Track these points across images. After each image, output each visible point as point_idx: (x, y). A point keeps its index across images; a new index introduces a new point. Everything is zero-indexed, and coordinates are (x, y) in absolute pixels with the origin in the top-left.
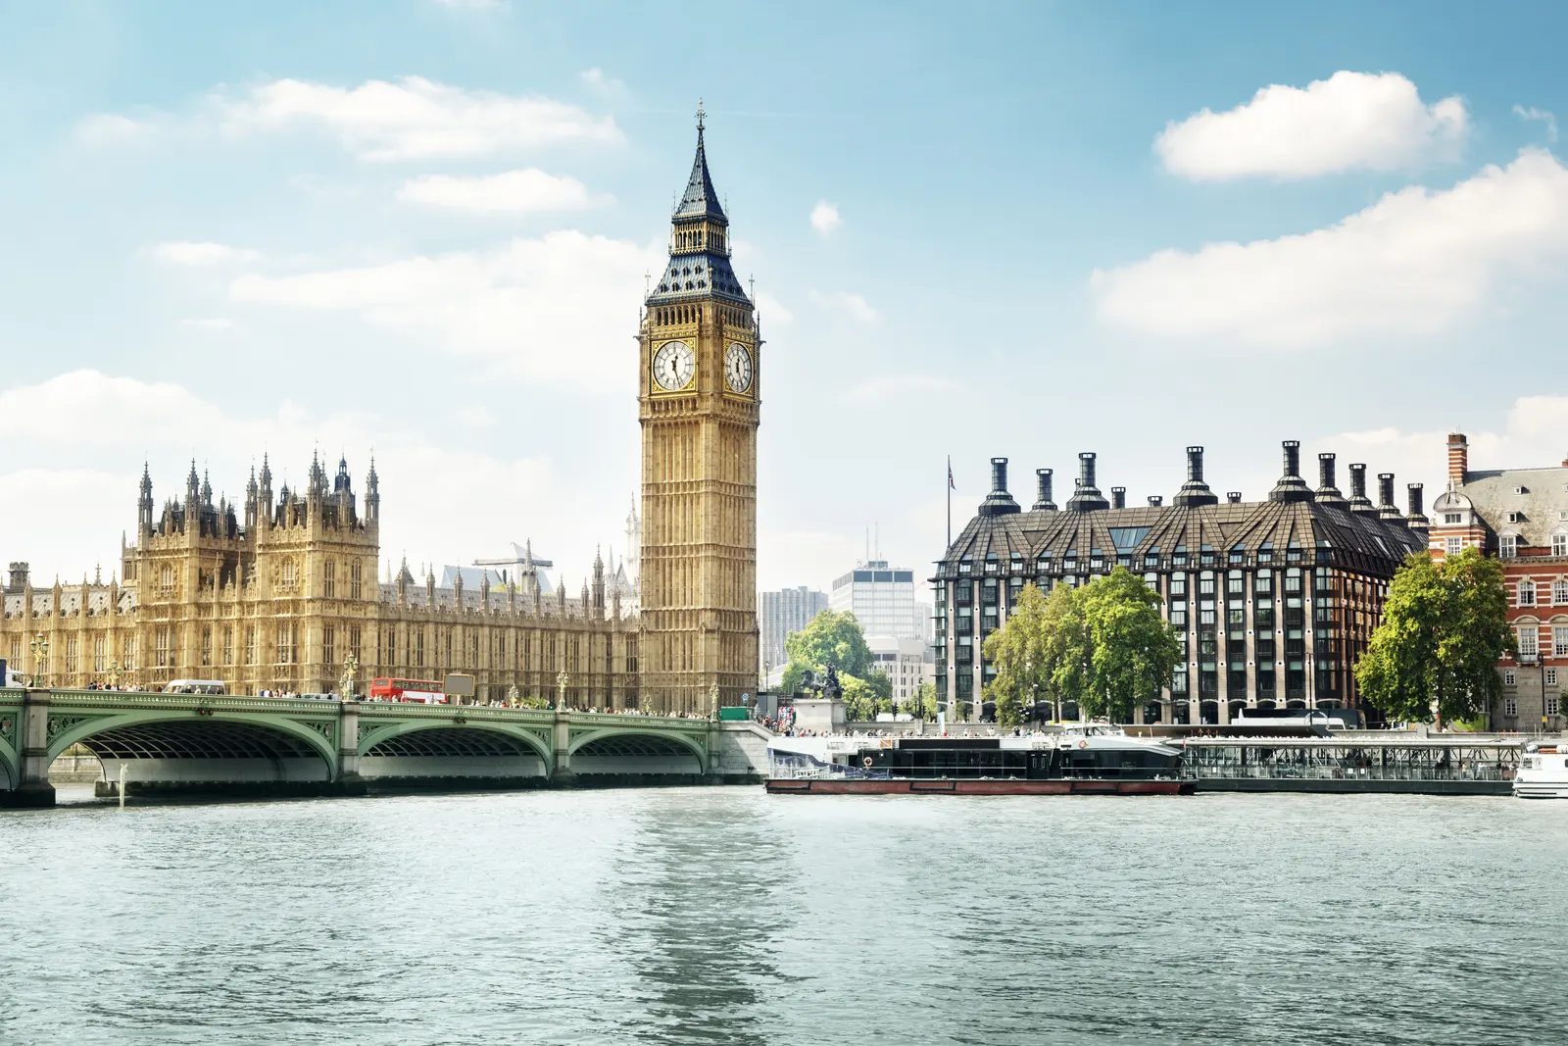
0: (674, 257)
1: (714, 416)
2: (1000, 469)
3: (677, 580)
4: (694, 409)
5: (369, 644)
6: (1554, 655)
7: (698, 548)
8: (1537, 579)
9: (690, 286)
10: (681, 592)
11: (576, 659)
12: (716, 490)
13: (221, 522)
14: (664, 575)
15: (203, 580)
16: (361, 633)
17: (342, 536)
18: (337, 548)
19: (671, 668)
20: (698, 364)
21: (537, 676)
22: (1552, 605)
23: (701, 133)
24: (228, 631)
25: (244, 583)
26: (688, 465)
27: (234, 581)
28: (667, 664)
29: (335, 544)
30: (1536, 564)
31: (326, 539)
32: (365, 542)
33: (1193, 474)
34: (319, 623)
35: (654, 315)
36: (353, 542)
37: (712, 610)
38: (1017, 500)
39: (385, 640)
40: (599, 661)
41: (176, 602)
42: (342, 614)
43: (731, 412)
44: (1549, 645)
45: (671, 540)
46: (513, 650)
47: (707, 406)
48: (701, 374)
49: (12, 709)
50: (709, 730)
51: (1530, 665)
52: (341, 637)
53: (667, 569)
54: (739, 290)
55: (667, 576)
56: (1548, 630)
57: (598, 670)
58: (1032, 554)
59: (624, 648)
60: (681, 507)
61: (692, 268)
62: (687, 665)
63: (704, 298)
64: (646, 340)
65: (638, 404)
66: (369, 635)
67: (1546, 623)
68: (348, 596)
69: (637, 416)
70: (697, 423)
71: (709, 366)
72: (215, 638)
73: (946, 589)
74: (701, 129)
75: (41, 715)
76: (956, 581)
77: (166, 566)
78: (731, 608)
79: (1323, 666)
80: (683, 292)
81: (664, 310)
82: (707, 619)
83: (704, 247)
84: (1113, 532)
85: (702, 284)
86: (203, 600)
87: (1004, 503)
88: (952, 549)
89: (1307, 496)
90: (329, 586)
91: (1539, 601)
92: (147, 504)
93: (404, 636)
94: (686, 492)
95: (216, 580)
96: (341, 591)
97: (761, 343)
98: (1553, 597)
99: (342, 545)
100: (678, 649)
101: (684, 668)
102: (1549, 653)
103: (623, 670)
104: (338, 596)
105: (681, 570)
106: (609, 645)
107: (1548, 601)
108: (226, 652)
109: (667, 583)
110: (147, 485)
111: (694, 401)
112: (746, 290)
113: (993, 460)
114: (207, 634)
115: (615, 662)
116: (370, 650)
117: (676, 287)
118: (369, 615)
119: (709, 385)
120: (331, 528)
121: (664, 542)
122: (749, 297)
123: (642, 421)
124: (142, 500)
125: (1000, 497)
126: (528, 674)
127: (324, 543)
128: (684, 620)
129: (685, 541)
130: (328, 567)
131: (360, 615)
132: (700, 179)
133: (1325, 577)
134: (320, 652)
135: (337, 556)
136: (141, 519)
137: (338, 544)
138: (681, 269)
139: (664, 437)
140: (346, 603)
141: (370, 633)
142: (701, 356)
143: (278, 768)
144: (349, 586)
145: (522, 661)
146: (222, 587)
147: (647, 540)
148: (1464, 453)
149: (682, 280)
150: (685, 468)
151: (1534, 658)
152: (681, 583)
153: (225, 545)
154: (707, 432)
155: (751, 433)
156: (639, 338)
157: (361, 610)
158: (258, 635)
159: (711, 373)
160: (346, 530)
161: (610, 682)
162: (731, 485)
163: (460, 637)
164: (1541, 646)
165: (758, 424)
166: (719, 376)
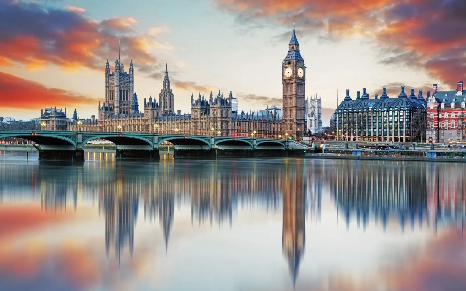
0: (289, 51)
1: (296, 82)
2: (348, 92)
4: (292, 81)
5: (230, 125)
6: (451, 128)
7: (293, 107)
8: (448, 113)
9: (291, 57)
10: (290, 115)
11: (271, 128)
12: (296, 96)
13: (205, 103)
14: (287, 112)
15: (202, 114)
19: (288, 130)
20: (293, 72)
21: (263, 131)
22: (451, 118)
24: (206, 123)
25: (208, 114)
26: (291, 91)
27: (207, 114)
30: (448, 110)
31: (222, 106)
32: (229, 107)
33: (384, 92)
34: (220, 121)
35: (285, 63)
37: (295, 119)
38: (351, 98)
39: (233, 125)
40: (275, 128)
41: (197, 118)
42: (225, 120)
43: (299, 81)
44: (450, 126)
46: (258, 126)
47: (294, 80)
48: (293, 74)
49: (152, 136)
50: (286, 141)
51: (446, 129)
52: (225, 124)
54: (301, 58)
56: (450, 123)
57: (275, 130)
58: (353, 108)
59: (280, 126)
60: (290, 99)
61: (292, 54)
63: (294, 59)
64: (283, 67)
65: (282, 80)
66: (230, 124)
67: (450, 121)
68: (226, 117)
69: (282, 82)
70: (292, 83)
71: (294, 72)
72: (204, 124)
73: (337, 115)
75: (156, 138)
76: (338, 113)
77: (196, 111)
78: (300, 119)
79: (407, 130)
80: (290, 58)
81: (287, 62)
82: (295, 121)
83: (294, 49)
84: (368, 104)
85: (294, 57)
86: (202, 117)
87: (349, 98)
88: (338, 107)
89: (406, 97)
90: (222, 115)
91: (448, 117)
92: (192, 100)
93: (237, 124)
94: (290, 97)
95: (204, 114)
96: (224, 116)
97: (306, 68)
98: (451, 117)
100: (289, 126)
101: (290, 130)
102: (450, 127)
103: (280, 130)
104: (224, 117)
105: (290, 111)
106: (277, 125)
107: (450, 117)
108: (206, 127)
109: (287, 114)
110: (192, 97)
111: (292, 79)
112: (303, 58)
114: (202, 123)
115: (278, 129)
116: (230, 126)
117: (289, 57)
118: (230, 120)
119: (295, 76)
120: (222, 104)
121: (287, 106)
122: (303, 59)
123: (283, 83)
124: (192, 99)
125: (348, 97)
126: (261, 131)
127: (221, 107)
128: (290, 121)
129: (290, 106)
130: (222, 111)
131: (228, 120)
132: (294, 36)
133: (408, 112)
134: (221, 127)
135: (224, 109)
136: (192, 103)
138: (290, 54)
139: (287, 86)
140: (226, 118)
141: (230, 123)
142: (293, 70)
143: (201, 147)
144: (226, 115)
145: (260, 129)
146: (205, 115)
147: (283, 106)
148: (436, 88)
149: (290, 56)
151: (447, 128)
153: (206, 107)
154: (295, 85)
155: (304, 85)
156: (282, 67)
158: (211, 124)
159: (295, 74)
160: (225, 105)
161: (277, 132)
162: (299, 95)
163: (247, 124)
164: (449, 126)
165: (305, 83)
166: (297, 74)
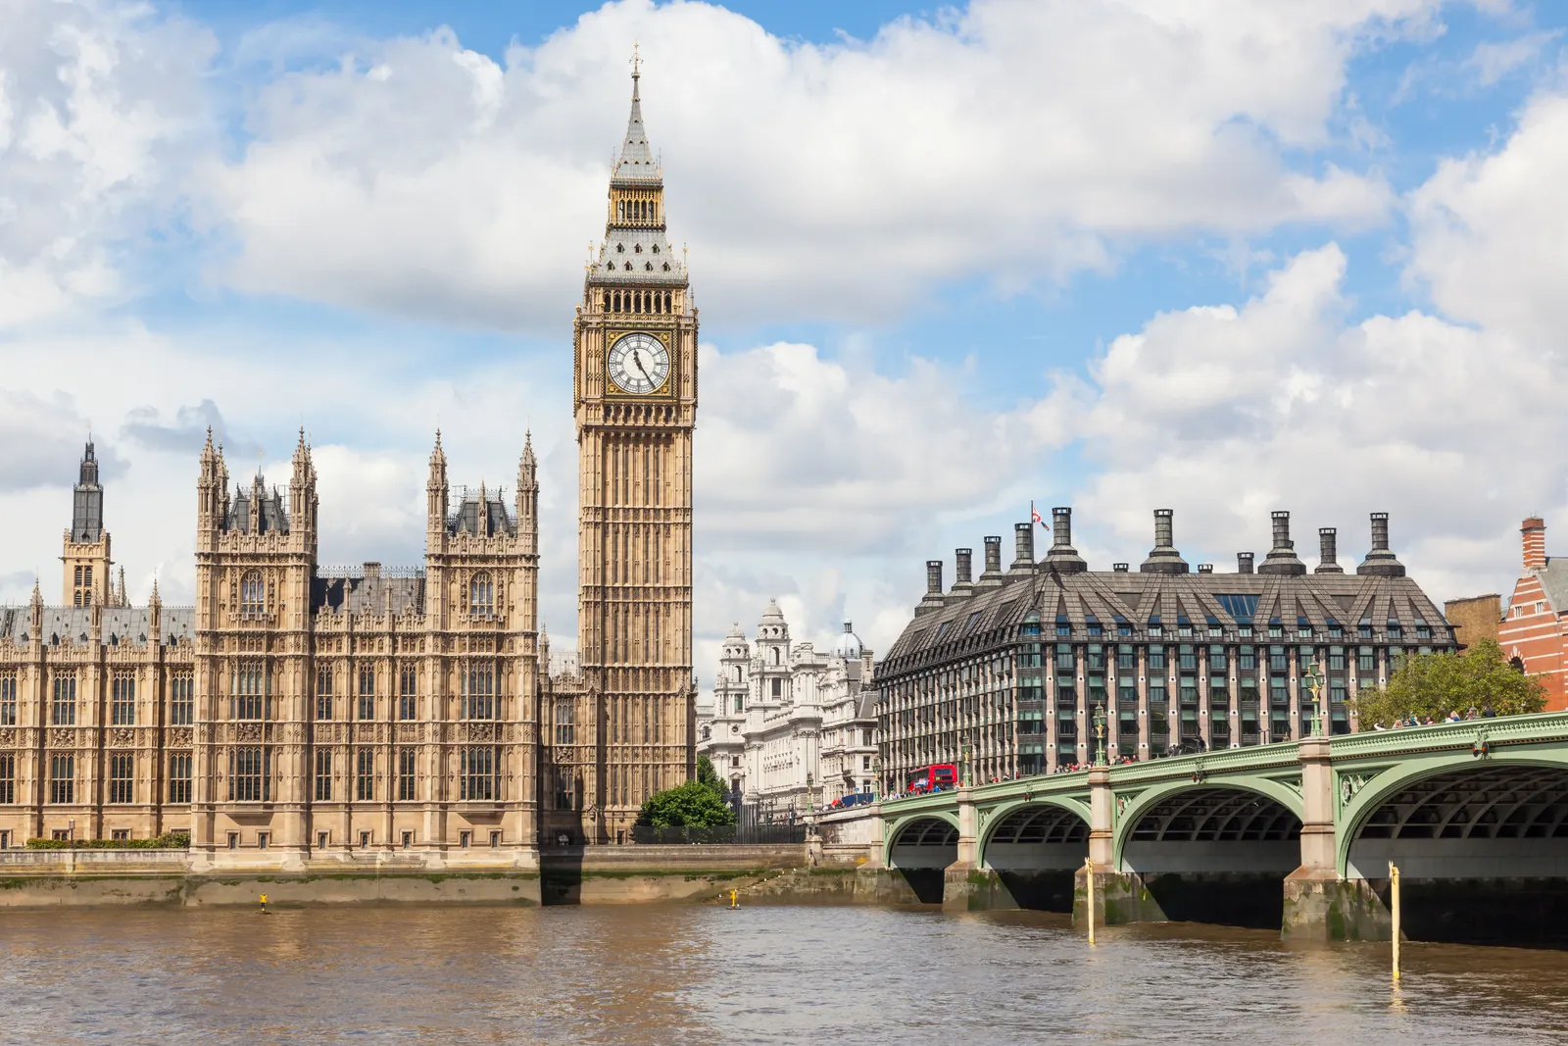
3: (636, 629)
7: (668, 590)
9: (649, 266)
10: (641, 646)
14: (616, 625)
28: (620, 734)
35: (601, 297)
45: (626, 580)
47: (688, 417)
53: (621, 617)
55: (620, 624)
58: (1139, 619)
59: (553, 713)
60: (641, 540)
61: (646, 246)
62: (651, 736)
71: (688, 369)
73: (1042, 655)
76: (1055, 645)
80: (642, 274)
82: (687, 681)
84: (1219, 598)
85: (666, 267)
94: (647, 523)
105: (641, 618)
109: (620, 635)
113: (1055, 509)
117: (628, 267)
119: (689, 392)
121: (616, 581)
128: (647, 680)
129: (647, 581)
138: (630, 245)
139: (616, 451)
147: (591, 578)
149: (635, 259)
150: (646, 491)
152: (641, 635)
158: (436, 680)
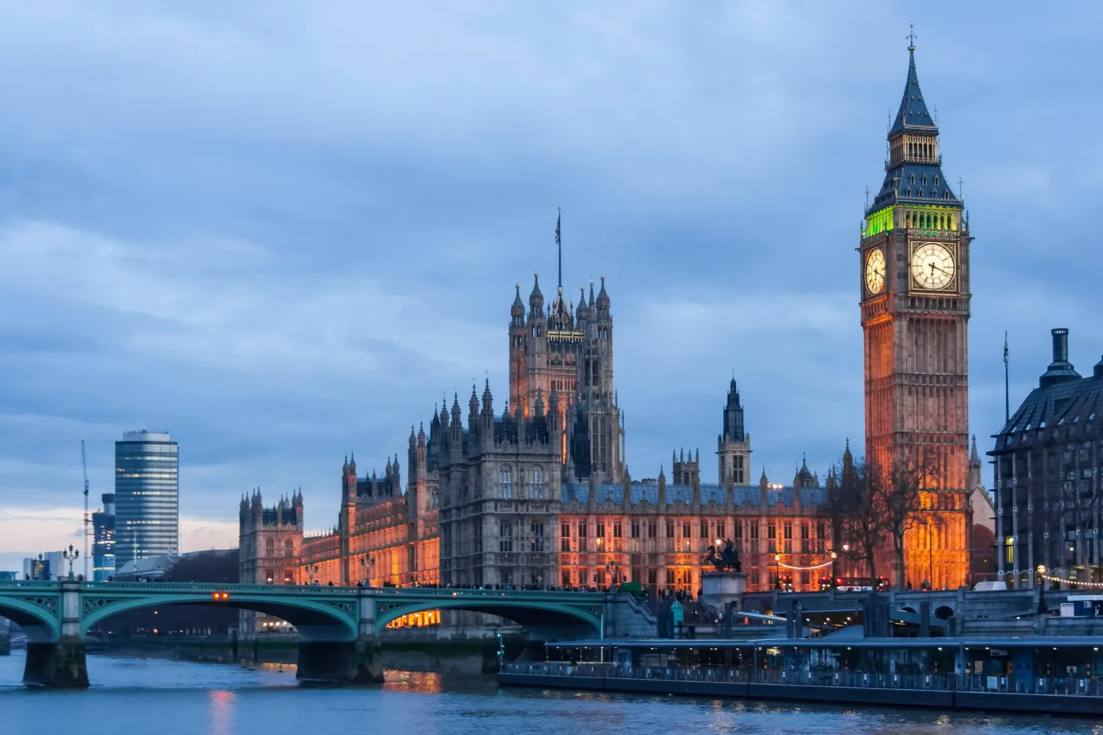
16: (544, 527)
17: (518, 448)
18: (514, 459)
23: (912, 54)
29: (509, 454)
36: (531, 451)
74: (912, 50)
99: (517, 455)
113: (1053, 330)
137: (513, 454)
157: (542, 507)
